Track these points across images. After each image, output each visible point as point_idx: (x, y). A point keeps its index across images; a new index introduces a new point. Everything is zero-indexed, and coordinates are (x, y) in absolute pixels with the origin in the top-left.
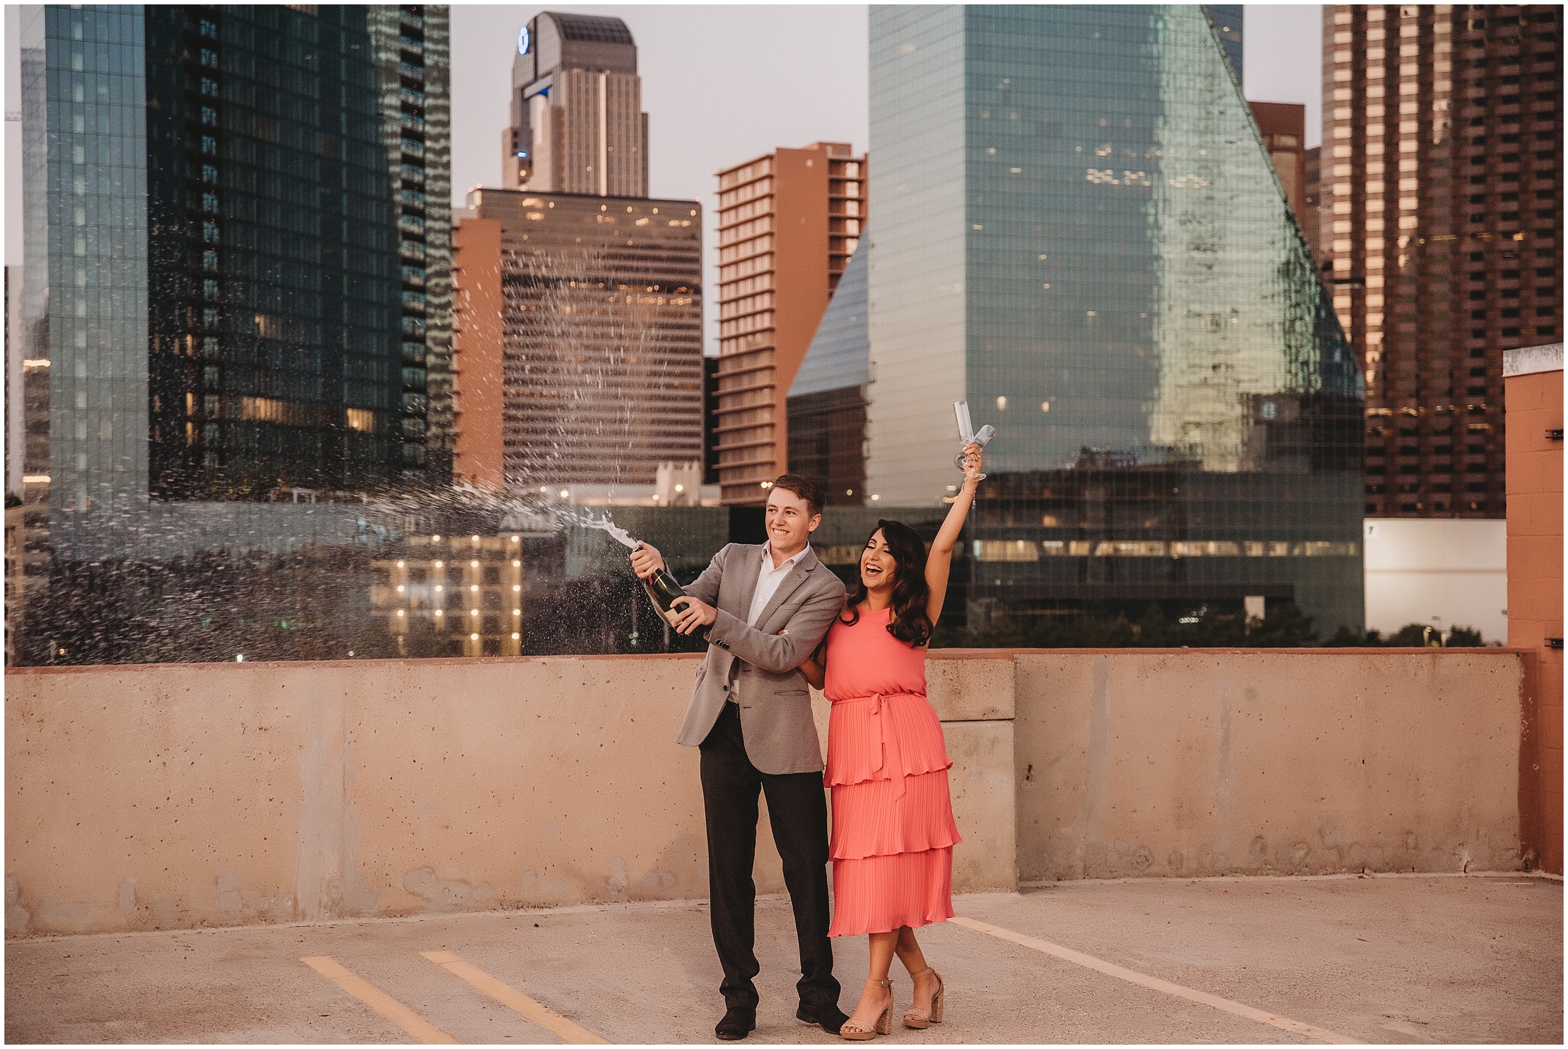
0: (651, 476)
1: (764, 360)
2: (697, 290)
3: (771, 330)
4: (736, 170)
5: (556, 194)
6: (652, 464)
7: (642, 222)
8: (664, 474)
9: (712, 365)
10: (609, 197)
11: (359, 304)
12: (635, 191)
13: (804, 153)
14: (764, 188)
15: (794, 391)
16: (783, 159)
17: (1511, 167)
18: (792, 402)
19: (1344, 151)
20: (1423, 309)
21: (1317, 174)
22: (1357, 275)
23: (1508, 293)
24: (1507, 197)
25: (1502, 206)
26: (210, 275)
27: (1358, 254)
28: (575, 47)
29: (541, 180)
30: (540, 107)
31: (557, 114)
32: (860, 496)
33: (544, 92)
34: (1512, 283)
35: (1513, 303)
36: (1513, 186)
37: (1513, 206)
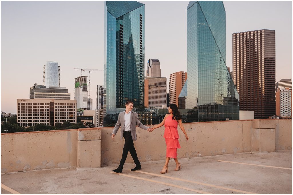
0: (161, 106)
1: (175, 94)
2: (166, 87)
3: (176, 91)
4: (172, 74)
5: (152, 77)
6: (161, 104)
7: (160, 80)
8: (163, 106)
9: (168, 95)
10: (157, 77)
11: (136, 91)
12: (159, 77)
13: (179, 72)
14: (175, 76)
15: (179, 97)
16: (177, 73)
17: (252, 74)
18: (179, 98)
19: (235, 72)
20: (243, 89)
21: (232, 75)
22: (236, 85)
23: (252, 87)
24: (252, 77)
25: (252, 78)
26: (121, 91)
27: (236, 83)
28: (153, 62)
29: (150, 76)
30: (150, 68)
31: (152, 69)
32: (185, 108)
33: (150, 67)
34: (253, 86)
35: (253, 88)
36: (253, 76)
37: (253, 78)
